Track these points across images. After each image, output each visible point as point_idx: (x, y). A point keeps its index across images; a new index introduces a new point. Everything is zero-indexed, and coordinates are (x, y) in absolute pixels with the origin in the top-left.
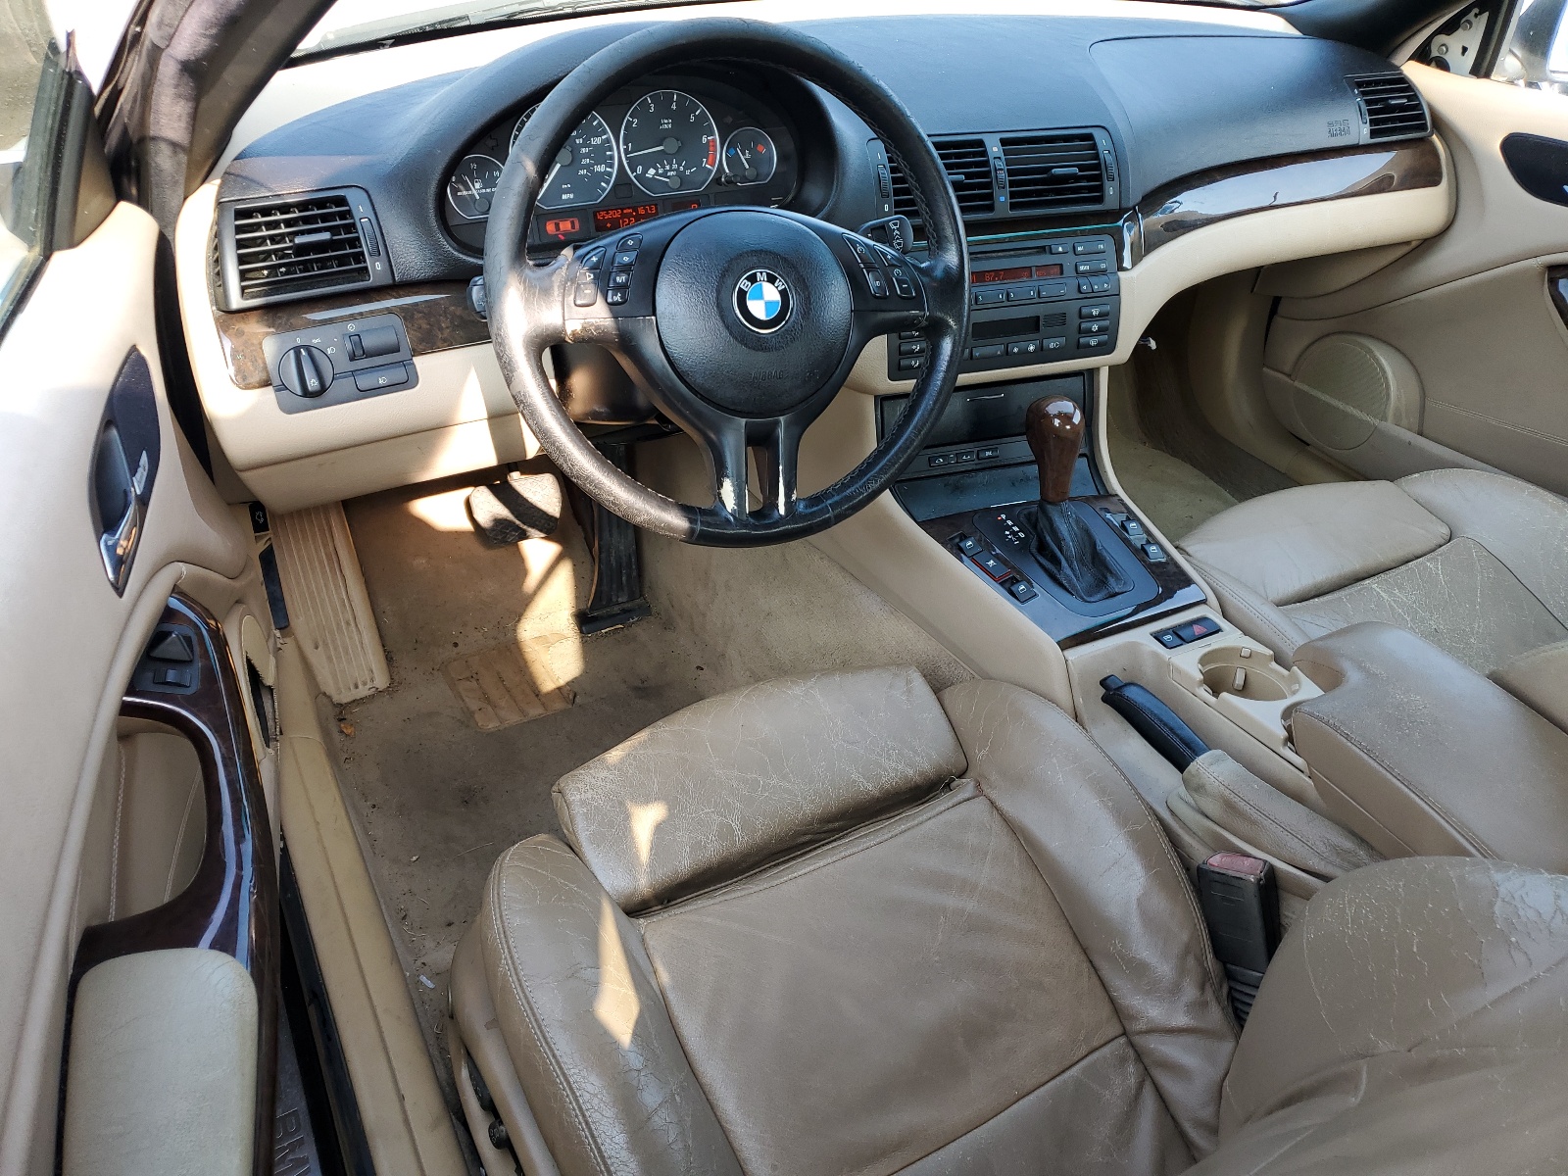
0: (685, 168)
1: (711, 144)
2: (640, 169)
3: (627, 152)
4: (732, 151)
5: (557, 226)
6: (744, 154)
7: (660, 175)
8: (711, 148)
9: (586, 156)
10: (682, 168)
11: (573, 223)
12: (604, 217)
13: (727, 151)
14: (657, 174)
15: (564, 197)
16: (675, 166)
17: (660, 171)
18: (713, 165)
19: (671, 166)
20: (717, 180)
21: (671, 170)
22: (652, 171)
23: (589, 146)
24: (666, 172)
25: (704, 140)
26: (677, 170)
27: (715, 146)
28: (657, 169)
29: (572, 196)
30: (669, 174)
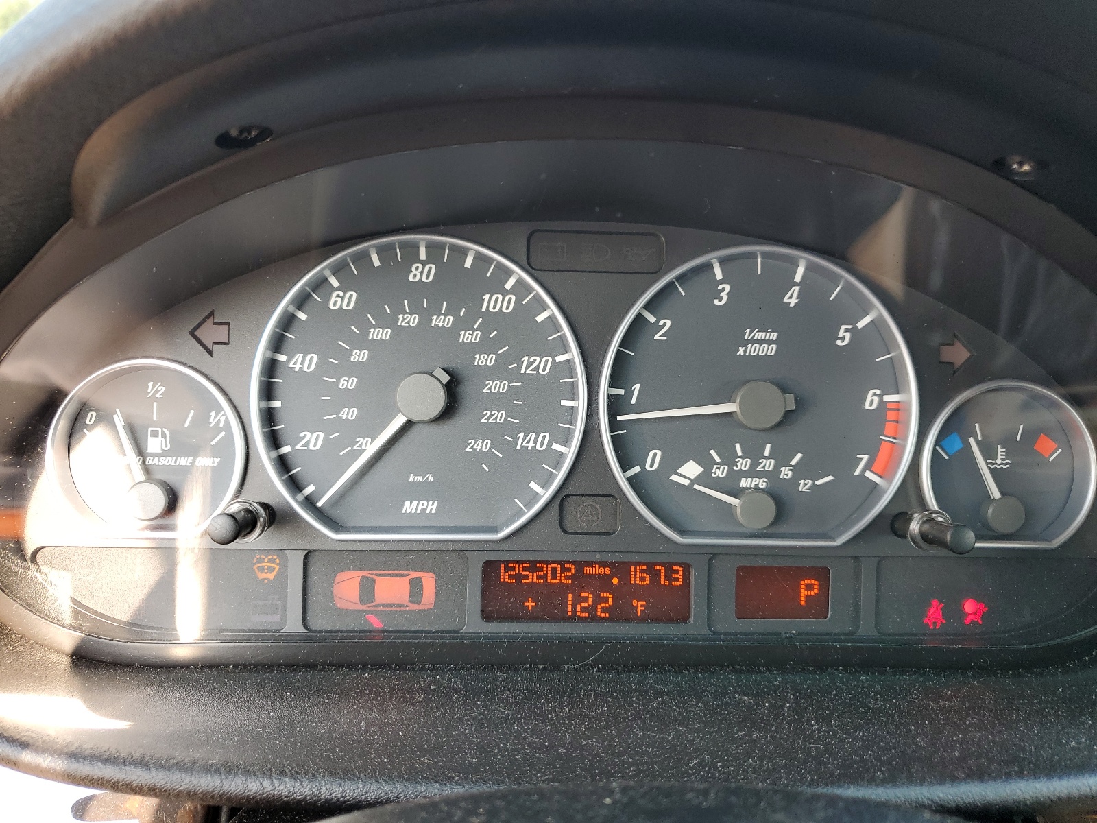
0: (800, 473)
1: (891, 415)
2: (654, 460)
3: (615, 406)
4: (955, 443)
5: (367, 589)
6: (989, 454)
7: (717, 485)
8: (889, 428)
9: (498, 401)
10: (786, 473)
11: (416, 585)
12: (519, 577)
13: (938, 442)
14: (703, 479)
15: (409, 507)
16: (768, 465)
17: (720, 472)
18: (886, 474)
19: (755, 463)
20: (893, 521)
21: (751, 473)
22: (691, 469)
23: (516, 375)
24: (736, 475)
25: (871, 401)
26: (772, 475)
27: (902, 423)
28: (707, 463)
29: (432, 507)
30: (745, 483)
